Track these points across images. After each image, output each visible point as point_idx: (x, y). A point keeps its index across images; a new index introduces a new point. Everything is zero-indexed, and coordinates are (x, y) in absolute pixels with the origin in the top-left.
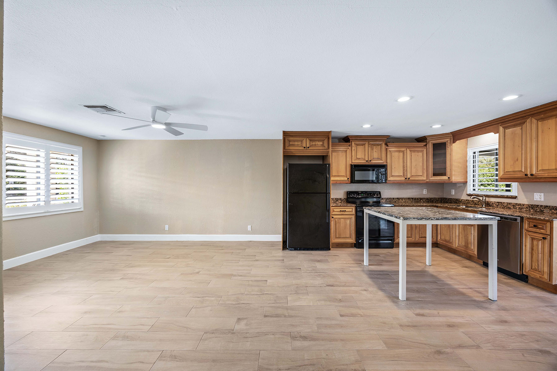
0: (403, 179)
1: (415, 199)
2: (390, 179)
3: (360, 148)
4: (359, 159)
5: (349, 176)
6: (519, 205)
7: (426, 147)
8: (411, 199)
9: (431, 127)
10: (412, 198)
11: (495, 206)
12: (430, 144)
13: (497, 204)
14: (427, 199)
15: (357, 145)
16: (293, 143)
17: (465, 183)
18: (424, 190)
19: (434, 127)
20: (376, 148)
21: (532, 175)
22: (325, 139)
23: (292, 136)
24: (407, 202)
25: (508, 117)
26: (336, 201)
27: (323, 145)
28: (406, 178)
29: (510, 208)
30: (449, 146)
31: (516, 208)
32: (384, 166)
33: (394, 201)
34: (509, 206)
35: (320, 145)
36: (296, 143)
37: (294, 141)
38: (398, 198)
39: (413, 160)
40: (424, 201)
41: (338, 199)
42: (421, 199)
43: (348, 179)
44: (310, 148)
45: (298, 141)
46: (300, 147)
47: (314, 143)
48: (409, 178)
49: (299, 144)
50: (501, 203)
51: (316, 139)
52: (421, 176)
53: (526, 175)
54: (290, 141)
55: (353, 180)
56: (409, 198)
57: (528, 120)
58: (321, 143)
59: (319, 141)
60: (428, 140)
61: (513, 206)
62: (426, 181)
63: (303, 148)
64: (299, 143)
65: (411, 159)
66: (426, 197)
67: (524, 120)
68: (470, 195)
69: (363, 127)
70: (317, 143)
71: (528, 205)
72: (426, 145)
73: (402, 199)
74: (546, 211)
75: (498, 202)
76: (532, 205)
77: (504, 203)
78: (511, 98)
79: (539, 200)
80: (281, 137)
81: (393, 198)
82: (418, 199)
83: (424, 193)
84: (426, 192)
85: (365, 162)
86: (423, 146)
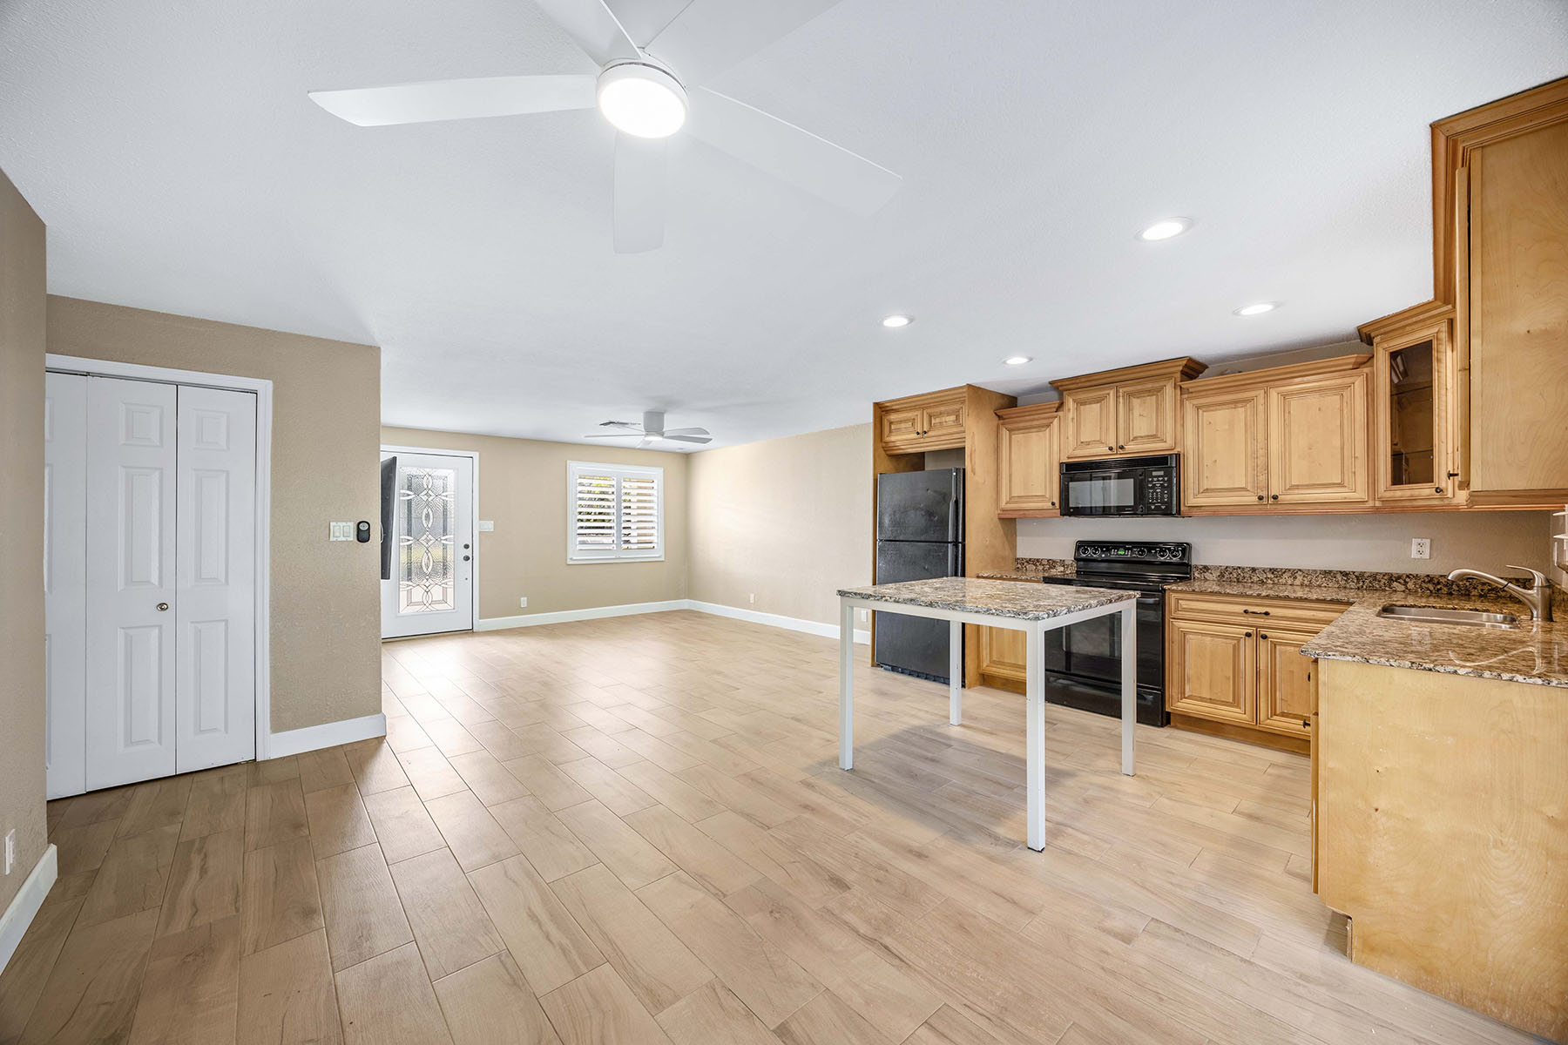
0: (1251, 499)
1: (1360, 577)
2: (1191, 498)
3: (1091, 412)
4: (1086, 444)
5: (1055, 495)
7: (1364, 368)
8: (1339, 577)
10: (1345, 574)
12: (1384, 352)
14: (1430, 579)
15: (1082, 403)
16: (898, 426)
18: (1411, 540)
19: (1245, 312)
20: (1143, 402)
23: (898, 411)
24: (1320, 586)
26: (1049, 569)
27: (957, 422)
28: (1261, 498)
32: (1167, 461)
33: (1255, 579)
35: (950, 424)
36: (903, 426)
37: (901, 422)
38: (1272, 571)
40: (1411, 585)
42: (1394, 577)
43: (1053, 504)
44: (930, 434)
45: (906, 421)
46: (911, 432)
47: (938, 420)
48: (1275, 497)
49: (908, 428)
51: (943, 409)
52: (1344, 486)
54: (891, 423)
55: (1068, 509)
56: (1327, 573)
58: (953, 418)
59: (949, 414)
60: (1376, 339)
63: (915, 436)
64: (909, 425)
65: (1288, 426)
70: (943, 419)
72: (1364, 363)
73: (1293, 573)
80: (870, 417)
81: (1254, 570)
82: (1374, 576)
83: (1414, 555)
84: (1427, 551)
85: (1105, 450)
86: (1351, 367)
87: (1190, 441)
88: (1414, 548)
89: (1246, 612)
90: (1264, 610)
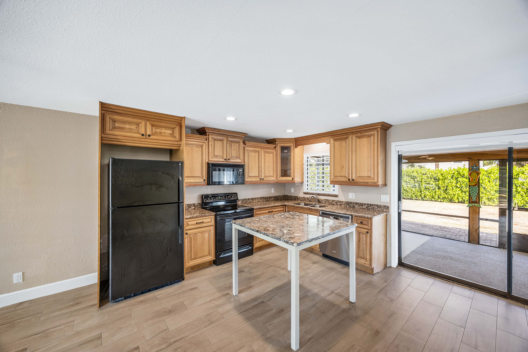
0: (259, 179)
2: (247, 179)
3: (218, 144)
4: (217, 156)
5: (205, 177)
6: (339, 202)
7: (275, 149)
9: (285, 131)
10: (264, 198)
11: (324, 203)
12: (279, 146)
13: (325, 201)
14: (275, 197)
15: (215, 140)
16: (122, 126)
17: (302, 183)
18: (272, 189)
20: (235, 145)
21: (353, 180)
22: (175, 126)
23: (120, 114)
25: (337, 132)
27: (172, 135)
28: (261, 179)
29: (333, 204)
30: (293, 150)
31: (338, 205)
32: (242, 166)
33: (249, 202)
34: (333, 203)
35: (168, 134)
36: (127, 126)
37: (124, 122)
38: (252, 199)
39: (266, 161)
40: (272, 199)
41: (191, 205)
42: (270, 198)
43: (204, 180)
44: (152, 137)
45: (130, 123)
46: (134, 133)
47: (158, 130)
48: (263, 179)
49: (133, 129)
50: (328, 200)
51: (162, 124)
52: (272, 176)
53: (349, 180)
55: (210, 182)
56: (261, 198)
57: (350, 136)
58: (170, 132)
59: (166, 128)
60: (277, 143)
61: (336, 203)
62: (276, 181)
63: (140, 136)
64: (134, 127)
65: (265, 160)
66: (273, 195)
67: (347, 136)
68: (305, 193)
69: (227, 119)
70: (163, 131)
71: (345, 202)
72: (275, 147)
73: (256, 199)
74: (356, 206)
75: (326, 200)
76: (348, 202)
77: (330, 200)
78: (354, 115)
79: (352, 198)
80: (96, 112)
81: (249, 199)
82: (267, 198)
83: (272, 192)
84: (274, 191)
85: (223, 160)
86: (273, 147)
87: (246, 160)
88: (272, 190)
89: (269, 212)
90: (271, 210)
